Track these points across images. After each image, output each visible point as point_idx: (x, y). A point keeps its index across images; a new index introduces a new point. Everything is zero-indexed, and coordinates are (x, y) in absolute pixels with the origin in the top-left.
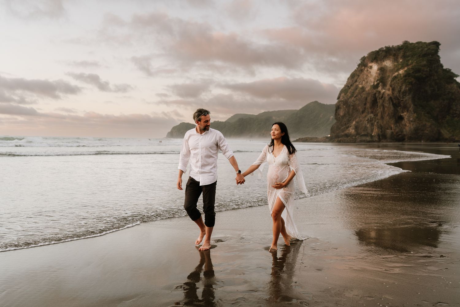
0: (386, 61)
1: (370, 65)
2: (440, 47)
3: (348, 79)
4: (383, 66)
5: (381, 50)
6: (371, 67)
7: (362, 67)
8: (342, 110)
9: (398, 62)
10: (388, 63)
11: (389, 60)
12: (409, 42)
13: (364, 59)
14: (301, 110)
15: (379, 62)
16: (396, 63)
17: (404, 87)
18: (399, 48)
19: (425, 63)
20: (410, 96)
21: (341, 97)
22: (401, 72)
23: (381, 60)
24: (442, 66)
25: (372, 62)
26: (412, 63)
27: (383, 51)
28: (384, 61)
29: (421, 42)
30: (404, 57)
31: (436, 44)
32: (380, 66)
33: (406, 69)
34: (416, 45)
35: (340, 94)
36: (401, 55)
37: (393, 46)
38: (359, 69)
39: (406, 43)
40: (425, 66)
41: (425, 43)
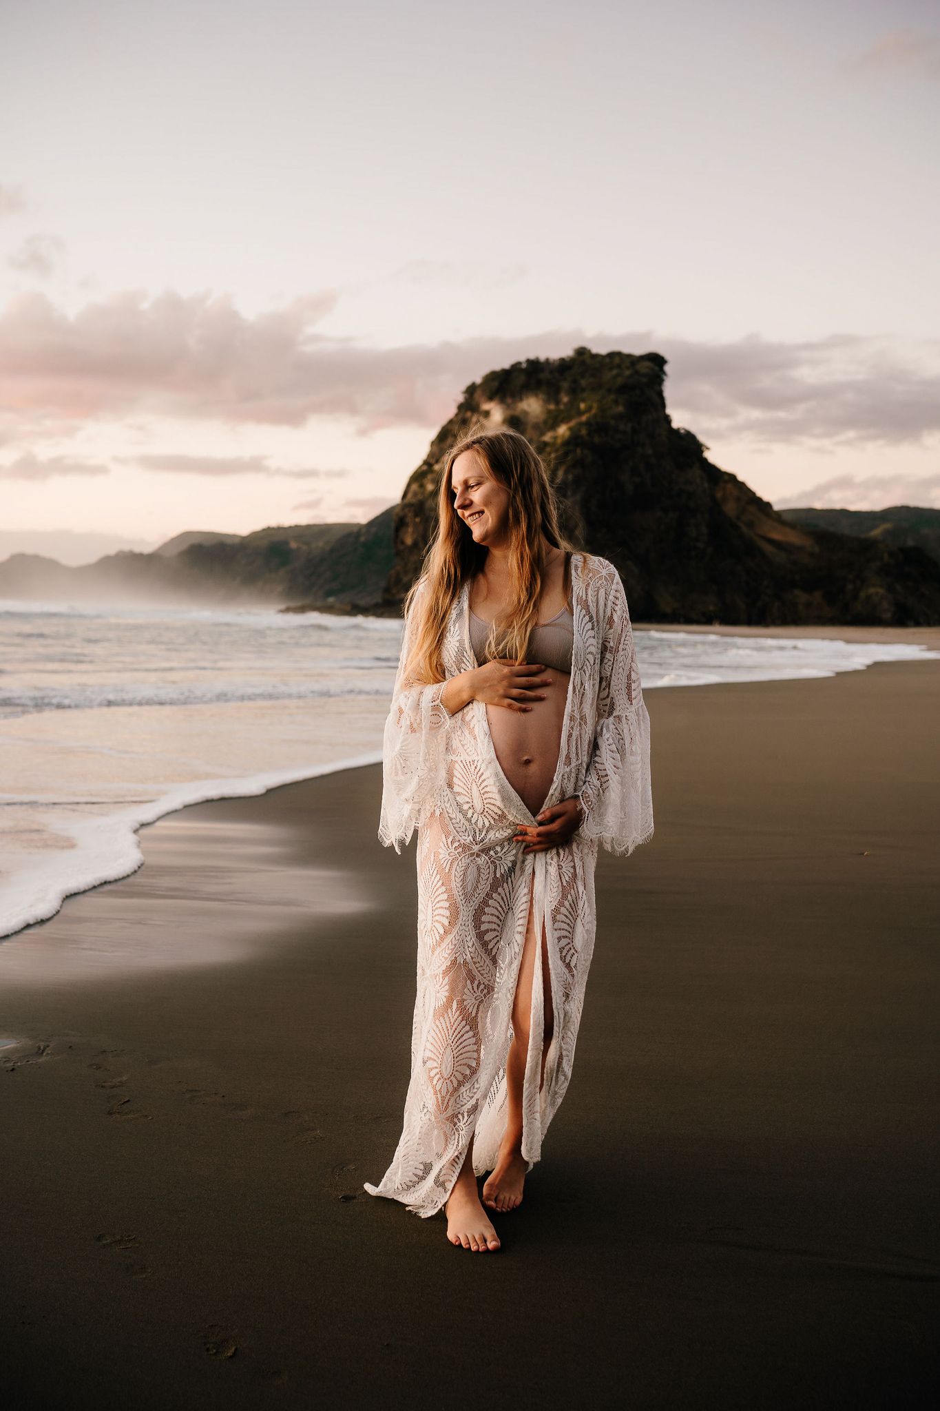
0: (527, 397)
1: (486, 406)
2: (667, 368)
3: (433, 443)
4: (517, 413)
5: (516, 367)
6: (487, 414)
7: (466, 411)
8: (410, 530)
9: (557, 402)
10: (532, 406)
11: (537, 396)
12: (589, 351)
13: (471, 390)
14: (371, 524)
15: (509, 400)
16: (552, 407)
17: (560, 473)
18: (564, 366)
19: (620, 409)
20: (578, 497)
21: (410, 495)
22: (563, 430)
23: (513, 396)
24: (668, 420)
25: (491, 398)
26: (589, 409)
27: (522, 370)
28: (521, 400)
29: (619, 354)
30: (575, 391)
31: (656, 362)
32: (510, 413)
33: (573, 423)
34: (607, 360)
35: (409, 485)
36: (565, 385)
37: (547, 359)
38: (460, 417)
39: (582, 352)
40: (620, 417)
41: (629, 356)
